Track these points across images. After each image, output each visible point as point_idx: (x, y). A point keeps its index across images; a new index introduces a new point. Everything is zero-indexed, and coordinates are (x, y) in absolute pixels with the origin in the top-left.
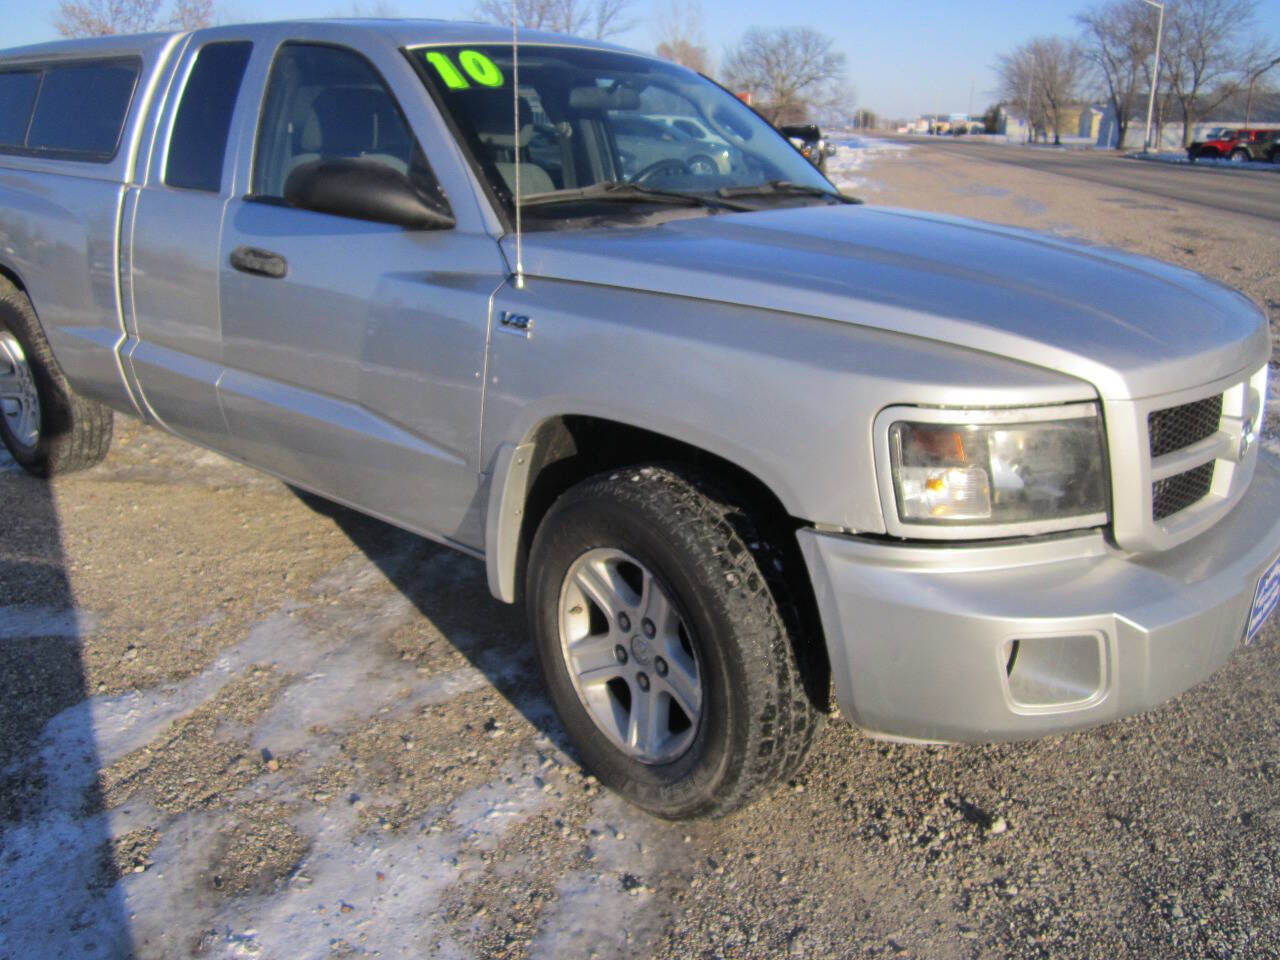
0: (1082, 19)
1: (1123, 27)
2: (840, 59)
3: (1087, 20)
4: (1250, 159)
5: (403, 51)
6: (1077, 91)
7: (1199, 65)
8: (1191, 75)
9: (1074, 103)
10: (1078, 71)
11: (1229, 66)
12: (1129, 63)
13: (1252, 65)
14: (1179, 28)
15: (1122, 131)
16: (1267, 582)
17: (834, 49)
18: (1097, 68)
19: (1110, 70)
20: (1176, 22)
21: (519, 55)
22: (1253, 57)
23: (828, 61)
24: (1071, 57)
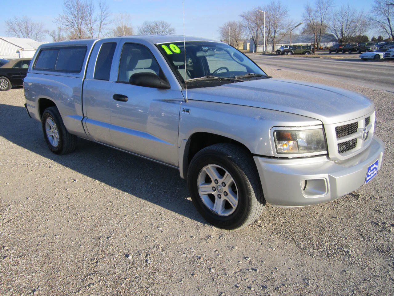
0: (242, 16)
1: (254, 18)
2: (173, 30)
3: (244, 16)
4: (293, 54)
5: (156, 45)
6: (242, 37)
7: (275, 28)
8: (273, 31)
9: (241, 40)
10: (242, 31)
11: (283, 28)
12: (256, 29)
13: (289, 27)
14: (269, 18)
15: (256, 47)
16: (372, 168)
17: (171, 27)
18: (248, 30)
19: (251, 30)
20: (268, 17)
21: (185, 44)
22: (289, 26)
23: (170, 31)
24: (240, 27)
